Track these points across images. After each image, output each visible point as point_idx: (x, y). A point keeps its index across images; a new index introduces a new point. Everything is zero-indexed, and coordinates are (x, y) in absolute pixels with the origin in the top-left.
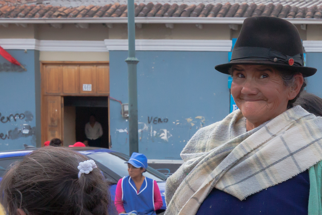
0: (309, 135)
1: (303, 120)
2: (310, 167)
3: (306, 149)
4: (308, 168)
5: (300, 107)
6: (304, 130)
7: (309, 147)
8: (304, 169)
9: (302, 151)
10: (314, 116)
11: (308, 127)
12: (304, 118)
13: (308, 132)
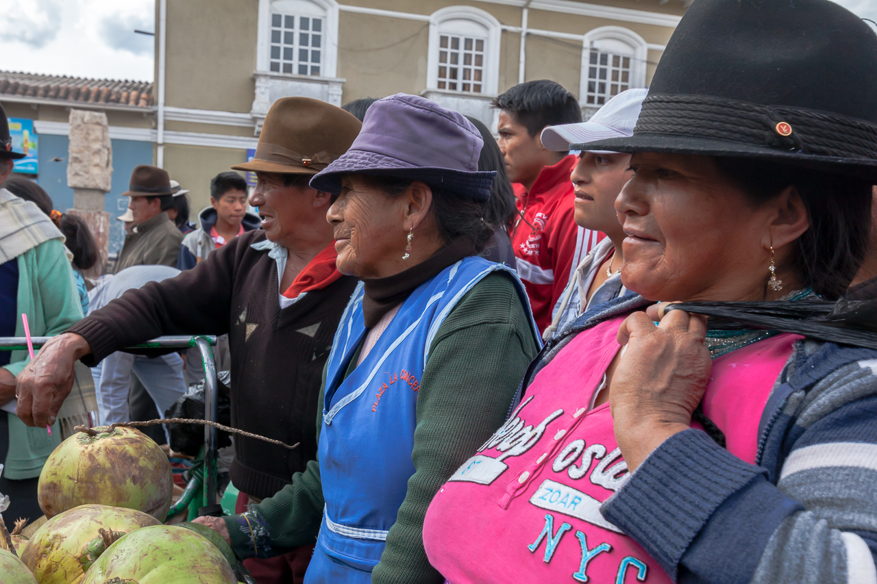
0: (17, 220)
1: (9, 204)
2: (20, 255)
3: (14, 235)
4: (16, 255)
5: (5, 190)
6: (12, 215)
7: (17, 234)
8: (11, 257)
9: (9, 238)
10: (22, 200)
11: (16, 212)
12: (11, 202)
13: (16, 217)
